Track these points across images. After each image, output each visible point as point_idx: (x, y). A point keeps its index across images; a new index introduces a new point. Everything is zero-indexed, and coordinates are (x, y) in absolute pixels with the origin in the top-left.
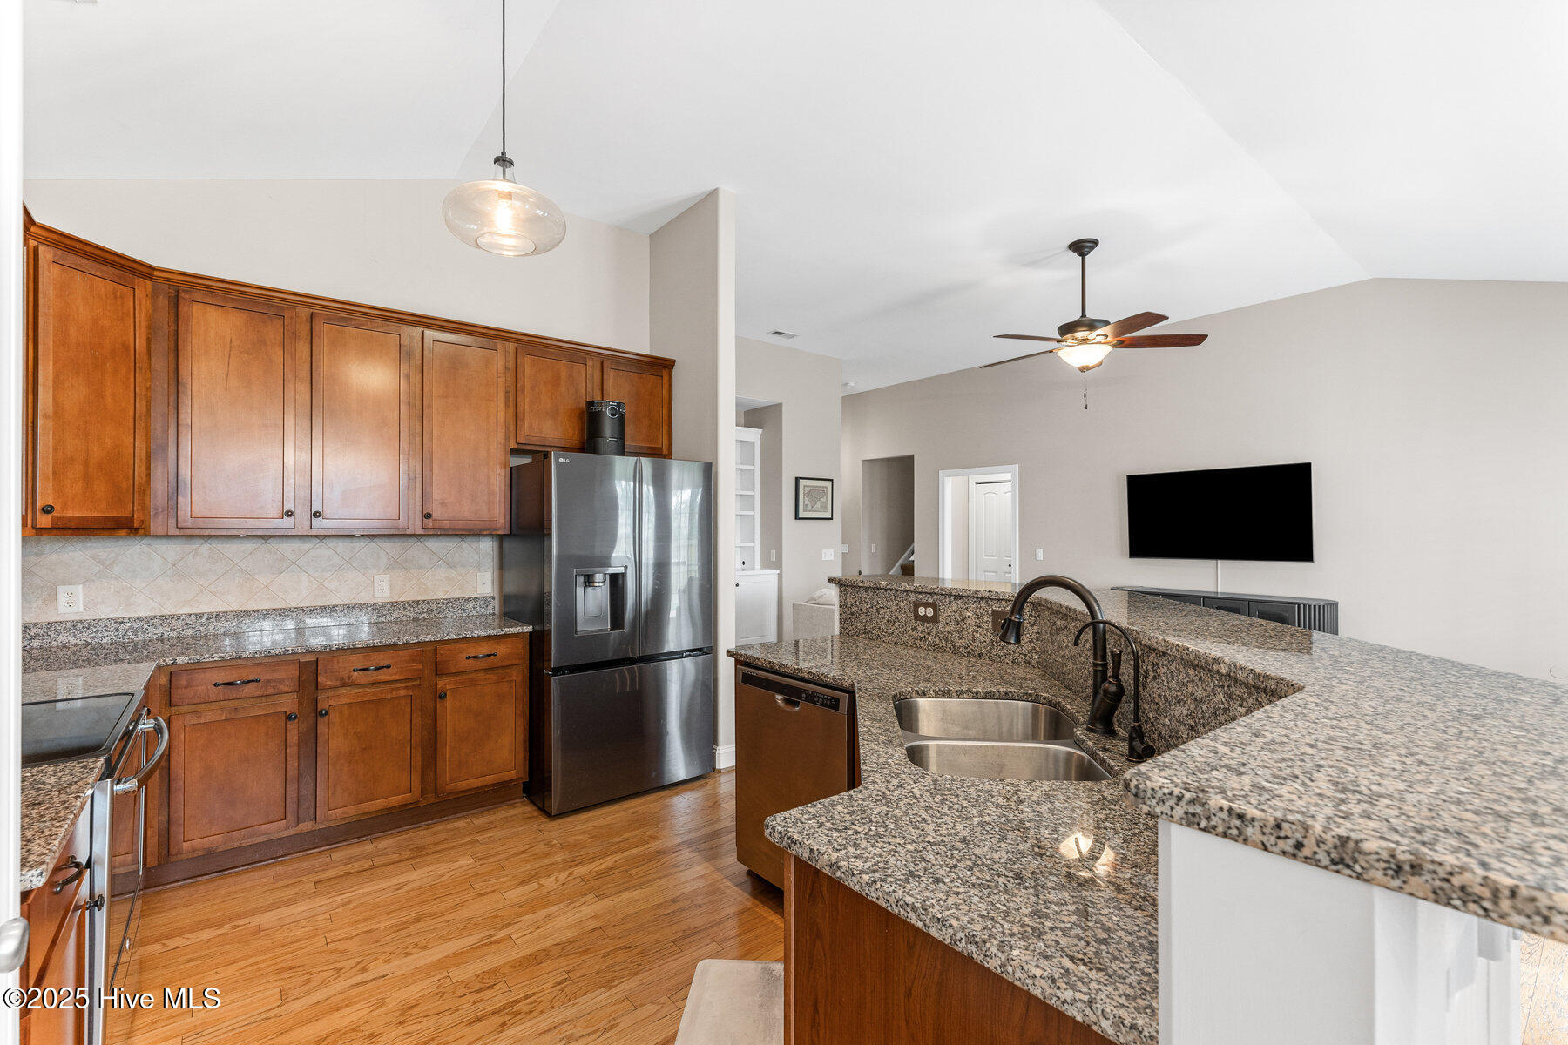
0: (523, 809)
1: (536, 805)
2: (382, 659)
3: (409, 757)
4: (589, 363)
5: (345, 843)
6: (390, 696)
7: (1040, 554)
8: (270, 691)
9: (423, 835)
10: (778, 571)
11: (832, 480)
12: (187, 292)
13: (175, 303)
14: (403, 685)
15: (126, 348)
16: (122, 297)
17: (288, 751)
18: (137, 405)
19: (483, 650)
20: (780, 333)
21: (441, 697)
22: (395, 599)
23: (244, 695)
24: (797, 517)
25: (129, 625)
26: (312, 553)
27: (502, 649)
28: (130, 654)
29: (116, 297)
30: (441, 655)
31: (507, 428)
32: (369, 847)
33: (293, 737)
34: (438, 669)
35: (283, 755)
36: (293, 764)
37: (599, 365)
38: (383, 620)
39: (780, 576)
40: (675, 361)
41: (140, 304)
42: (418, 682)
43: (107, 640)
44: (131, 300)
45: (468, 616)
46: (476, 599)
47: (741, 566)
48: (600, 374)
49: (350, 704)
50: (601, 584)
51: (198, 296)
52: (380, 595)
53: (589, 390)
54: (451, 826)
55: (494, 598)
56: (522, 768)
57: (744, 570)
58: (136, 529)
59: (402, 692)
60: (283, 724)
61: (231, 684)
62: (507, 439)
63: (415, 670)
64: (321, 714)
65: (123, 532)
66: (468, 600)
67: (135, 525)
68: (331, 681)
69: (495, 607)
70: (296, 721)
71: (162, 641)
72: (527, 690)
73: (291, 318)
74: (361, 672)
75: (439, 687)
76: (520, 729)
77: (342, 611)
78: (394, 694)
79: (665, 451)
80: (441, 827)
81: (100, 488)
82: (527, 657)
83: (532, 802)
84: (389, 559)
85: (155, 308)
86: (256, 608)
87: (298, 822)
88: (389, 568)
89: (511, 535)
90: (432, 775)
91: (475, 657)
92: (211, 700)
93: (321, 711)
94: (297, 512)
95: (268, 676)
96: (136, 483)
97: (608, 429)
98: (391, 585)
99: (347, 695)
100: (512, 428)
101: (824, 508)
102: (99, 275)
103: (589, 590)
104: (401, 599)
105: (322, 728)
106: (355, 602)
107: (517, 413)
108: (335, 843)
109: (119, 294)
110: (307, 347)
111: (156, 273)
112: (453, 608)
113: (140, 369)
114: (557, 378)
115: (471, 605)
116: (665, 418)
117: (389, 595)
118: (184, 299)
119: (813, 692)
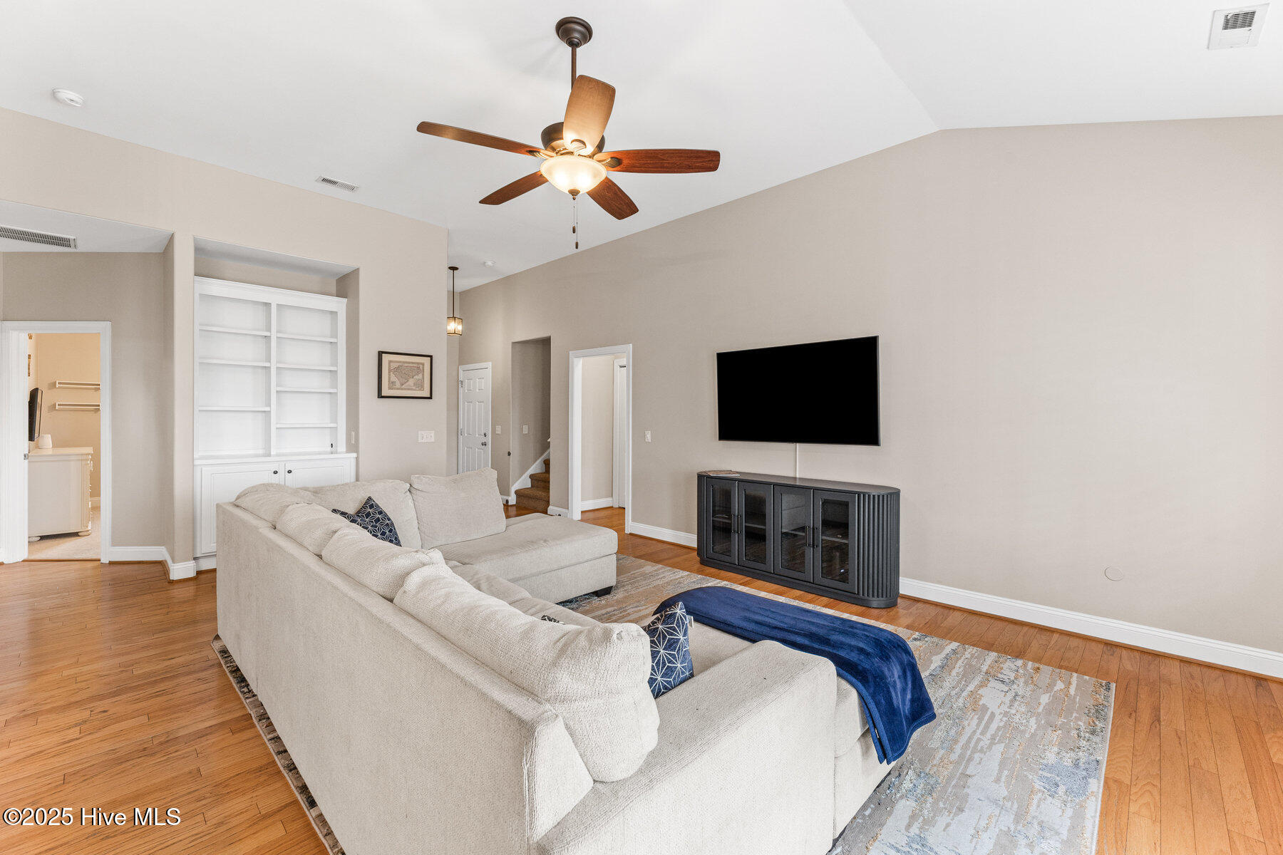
7: (649, 436)
10: (355, 455)
11: (431, 357)
20: (334, 183)
24: (380, 396)
39: (357, 459)
101: (421, 387)
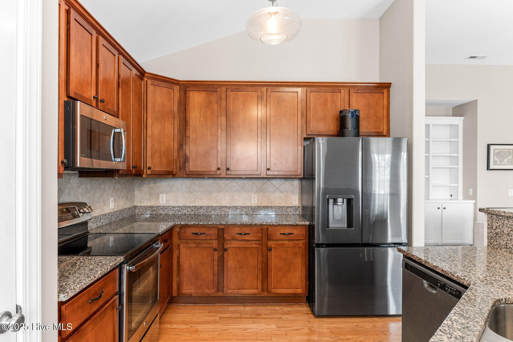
0: (305, 308)
1: (310, 308)
2: (247, 230)
3: (257, 274)
4: (342, 91)
5: (234, 304)
6: (250, 246)
8: (209, 238)
9: (262, 309)
10: (474, 201)
12: (188, 88)
13: (185, 92)
14: (255, 242)
15: (171, 111)
16: (170, 93)
17: (214, 263)
18: (175, 131)
19: (287, 231)
20: (475, 57)
21: (269, 250)
22: (259, 205)
23: (200, 239)
24: (488, 169)
25: (177, 208)
26: (230, 185)
27: (296, 232)
28: (177, 219)
29: (168, 93)
30: (270, 231)
31: (302, 127)
32: (242, 308)
33: (216, 258)
34: (269, 238)
35: (212, 265)
36: (216, 268)
37: (348, 91)
38: (255, 213)
40: (390, 84)
41: (175, 94)
42: (260, 242)
43: (171, 213)
44: (173, 93)
45: (288, 215)
46: (291, 207)
47: (449, 197)
48: (348, 96)
49: (235, 247)
50: (341, 204)
51: (191, 88)
52: (254, 203)
53: (342, 105)
54: (273, 308)
55: (299, 207)
56: (305, 289)
57: (451, 200)
58: (175, 175)
59: (254, 246)
60: (213, 252)
61: (197, 234)
62: (302, 133)
63: (260, 237)
64: (225, 250)
65: (170, 176)
66: (288, 207)
67: (174, 173)
68: (229, 237)
69: (299, 211)
70: (217, 251)
71: (185, 215)
72: (307, 253)
73: (220, 91)
74: (239, 235)
75: (269, 245)
76: (304, 271)
77: (240, 209)
78: (251, 246)
79: (385, 133)
80: (270, 308)
81: (164, 161)
82: (307, 236)
83: (310, 306)
84: (257, 188)
85: (180, 95)
86: (212, 205)
87: (218, 291)
88: (257, 192)
89: (304, 178)
90: (266, 283)
91: (284, 234)
92: (191, 239)
93: (225, 249)
94: (222, 168)
95: (208, 232)
96: (174, 158)
97: (350, 123)
98: (258, 199)
99: (234, 244)
100: (305, 128)
102: (164, 86)
103: (335, 206)
104: (262, 205)
105: (225, 256)
106: (245, 205)
107: (307, 120)
108: (231, 303)
109: (169, 92)
110: (225, 102)
111: (180, 83)
112: (282, 210)
113: (176, 117)
114: (326, 101)
115: (289, 210)
116: (385, 115)
117: (257, 203)
118: (188, 90)
119: (445, 284)
